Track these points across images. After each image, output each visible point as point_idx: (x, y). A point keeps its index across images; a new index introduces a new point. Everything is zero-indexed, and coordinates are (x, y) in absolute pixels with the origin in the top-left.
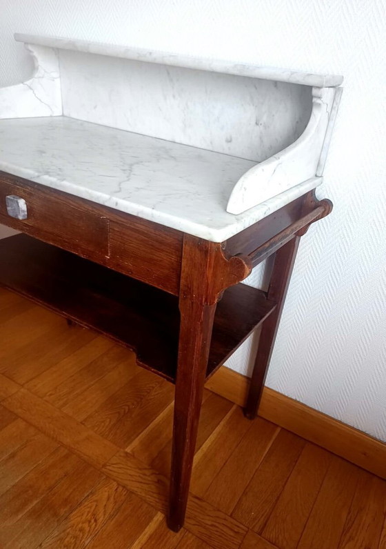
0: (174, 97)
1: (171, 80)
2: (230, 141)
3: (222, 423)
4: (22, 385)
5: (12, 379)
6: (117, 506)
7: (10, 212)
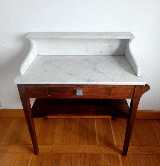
2: (101, 52)
3: (111, 125)
4: (52, 144)
5: (47, 144)
6: (109, 159)
7: (78, 94)
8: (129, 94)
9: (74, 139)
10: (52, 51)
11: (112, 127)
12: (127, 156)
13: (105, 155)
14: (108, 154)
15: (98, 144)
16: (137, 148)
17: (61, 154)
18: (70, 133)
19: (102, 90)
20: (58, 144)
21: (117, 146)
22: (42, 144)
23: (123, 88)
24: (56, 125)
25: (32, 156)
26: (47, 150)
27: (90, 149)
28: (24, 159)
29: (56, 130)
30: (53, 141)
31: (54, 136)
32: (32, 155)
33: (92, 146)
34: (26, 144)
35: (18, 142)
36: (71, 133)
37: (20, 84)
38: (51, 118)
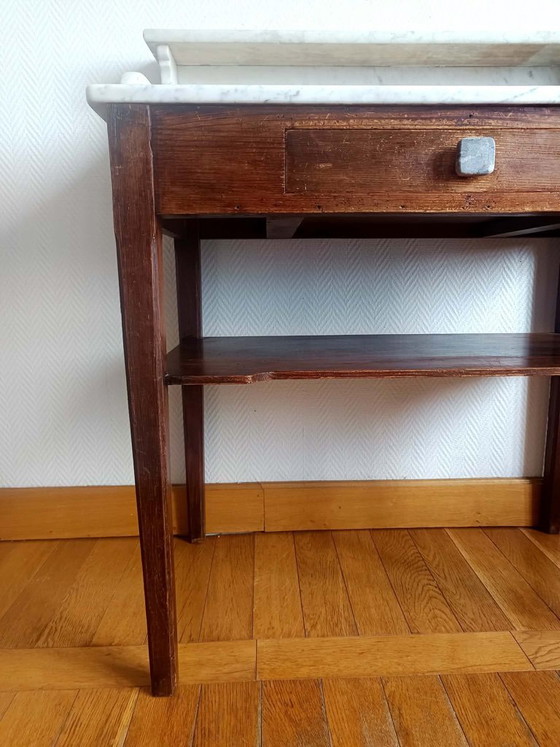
3: (542, 549)
4: (251, 637)
5: (219, 640)
7: (467, 165)
9: (373, 611)
15: (519, 627)
17: (318, 683)
18: (341, 585)
20: (289, 635)
22: (191, 640)
24: (253, 558)
25: (131, 704)
26: (226, 669)
28: (75, 724)
29: (256, 580)
30: (251, 623)
31: (253, 603)
32: (134, 695)
33: (488, 634)
34: (88, 645)
35: (40, 635)
36: (346, 587)
37: (127, 99)
38: (220, 535)
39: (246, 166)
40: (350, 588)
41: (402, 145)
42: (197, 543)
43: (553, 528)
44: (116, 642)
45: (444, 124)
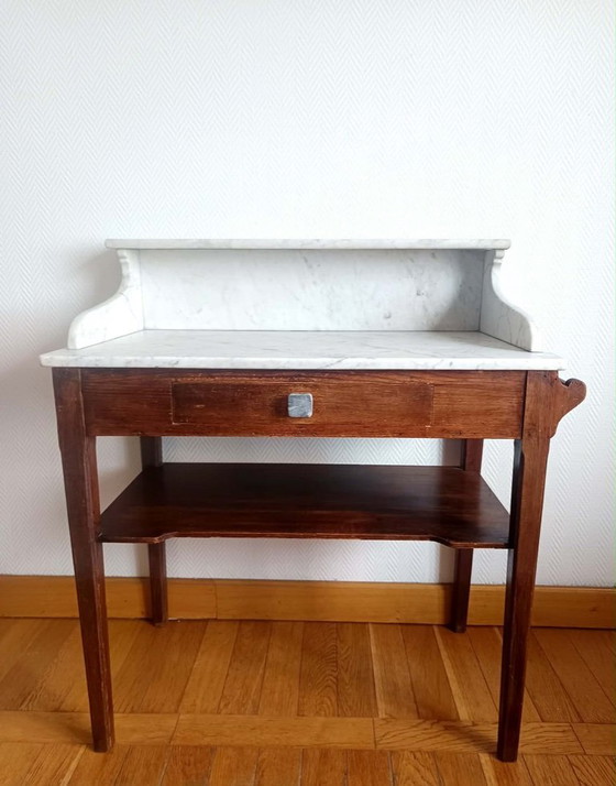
0: (315, 283)
1: (310, 267)
2: (389, 317)
3: (441, 647)
4: (176, 712)
5: (152, 712)
6: (435, 772)
7: (293, 411)
8: (504, 417)
9: (276, 695)
10: (199, 311)
11: (444, 654)
12: (518, 761)
13: (418, 755)
14: (433, 754)
15: (382, 715)
16: (564, 731)
17: (213, 749)
18: (261, 671)
19: (393, 398)
20: (205, 712)
21: (470, 724)
22: (132, 712)
23: (478, 386)
24: (200, 642)
25: (78, 756)
26: (152, 735)
27: (347, 732)
28: (39, 768)
29: (197, 663)
30: (180, 701)
31: (187, 683)
32: (82, 750)
33: (354, 719)
34: (57, 710)
35: (23, 701)
36: (264, 673)
37: (65, 366)
38: (181, 620)
39: (145, 406)
40: (267, 674)
41: (253, 393)
42: (159, 627)
43: (459, 628)
44: (78, 709)
45: (281, 381)
